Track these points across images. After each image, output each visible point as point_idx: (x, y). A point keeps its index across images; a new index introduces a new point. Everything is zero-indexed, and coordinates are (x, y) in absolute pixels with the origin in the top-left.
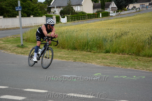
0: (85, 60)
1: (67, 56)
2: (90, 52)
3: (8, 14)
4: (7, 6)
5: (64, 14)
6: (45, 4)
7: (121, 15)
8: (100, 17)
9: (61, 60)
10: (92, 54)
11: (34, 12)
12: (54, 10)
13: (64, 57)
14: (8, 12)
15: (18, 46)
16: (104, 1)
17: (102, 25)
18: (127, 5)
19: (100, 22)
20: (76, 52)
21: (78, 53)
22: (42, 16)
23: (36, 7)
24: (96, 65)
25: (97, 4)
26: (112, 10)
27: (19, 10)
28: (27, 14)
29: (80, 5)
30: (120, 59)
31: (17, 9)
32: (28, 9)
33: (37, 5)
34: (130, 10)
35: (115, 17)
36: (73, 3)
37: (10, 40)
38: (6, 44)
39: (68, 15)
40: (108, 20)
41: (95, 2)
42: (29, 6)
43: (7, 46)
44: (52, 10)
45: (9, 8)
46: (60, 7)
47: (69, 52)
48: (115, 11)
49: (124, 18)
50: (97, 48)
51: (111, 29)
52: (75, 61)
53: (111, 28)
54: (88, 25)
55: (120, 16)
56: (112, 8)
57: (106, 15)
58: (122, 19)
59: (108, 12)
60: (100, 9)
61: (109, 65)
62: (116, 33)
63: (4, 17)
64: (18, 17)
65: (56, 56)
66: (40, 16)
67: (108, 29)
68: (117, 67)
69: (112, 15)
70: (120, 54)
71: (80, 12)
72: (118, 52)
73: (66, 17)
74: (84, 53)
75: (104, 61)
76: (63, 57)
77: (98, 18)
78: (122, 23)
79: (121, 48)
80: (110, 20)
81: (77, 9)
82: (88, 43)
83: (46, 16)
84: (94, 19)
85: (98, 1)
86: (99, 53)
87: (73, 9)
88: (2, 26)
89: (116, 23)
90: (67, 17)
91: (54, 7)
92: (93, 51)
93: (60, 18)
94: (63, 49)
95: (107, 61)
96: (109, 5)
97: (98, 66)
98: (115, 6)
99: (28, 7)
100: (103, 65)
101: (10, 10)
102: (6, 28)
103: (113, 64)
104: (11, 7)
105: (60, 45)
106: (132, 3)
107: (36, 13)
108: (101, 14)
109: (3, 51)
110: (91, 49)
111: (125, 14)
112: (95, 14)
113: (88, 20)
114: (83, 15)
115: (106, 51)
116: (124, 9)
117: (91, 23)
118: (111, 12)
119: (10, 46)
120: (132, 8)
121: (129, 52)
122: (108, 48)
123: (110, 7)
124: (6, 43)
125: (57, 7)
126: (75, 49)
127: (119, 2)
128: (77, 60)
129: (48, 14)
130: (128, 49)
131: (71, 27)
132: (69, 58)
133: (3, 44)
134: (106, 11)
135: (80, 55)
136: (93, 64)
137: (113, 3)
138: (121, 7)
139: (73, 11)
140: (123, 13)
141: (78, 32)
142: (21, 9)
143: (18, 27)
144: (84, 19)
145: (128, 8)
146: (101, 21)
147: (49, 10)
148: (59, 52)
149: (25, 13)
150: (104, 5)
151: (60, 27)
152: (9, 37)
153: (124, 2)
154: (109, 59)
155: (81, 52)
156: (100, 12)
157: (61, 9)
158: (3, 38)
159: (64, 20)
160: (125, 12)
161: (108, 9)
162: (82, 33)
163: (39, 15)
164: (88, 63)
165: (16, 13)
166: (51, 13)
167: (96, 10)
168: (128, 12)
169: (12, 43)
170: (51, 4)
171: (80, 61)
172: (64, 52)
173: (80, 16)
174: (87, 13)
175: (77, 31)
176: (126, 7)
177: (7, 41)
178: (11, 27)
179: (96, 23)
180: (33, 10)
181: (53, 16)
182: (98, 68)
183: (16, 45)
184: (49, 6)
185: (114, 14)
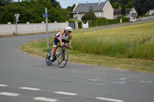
0: (109, 65)
1: (91, 60)
2: (114, 57)
3: (34, 20)
4: (33, 13)
5: (85, 20)
6: (67, 10)
7: (141, 20)
8: (120, 23)
9: (85, 64)
10: (115, 59)
11: (57, 18)
12: (76, 16)
13: (89, 61)
14: (34, 18)
15: (44, 50)
16: (124, 8)
17: (124, 30)
18: (147, 11)
19: (120, 28)
20: (99, 56)
21: (102, 57)
22: (65, 22)
23: (60, 13)
24: (120, 69)
25: (117, 10)
26: (132, 16)
27: (46, 17)
28: (51, 19)
29: (101, 11)
30: (144, 64)
31: (44, 15)
32: (52, 16)
33: (61, 11)
34: (150, 16)
35: (136, 23)
36: (94, 9)
37: (36, 45)
38: (33, 49)
39: (89, 21)
40: (129, 25)
41: (115, 9)
42: (53, 12)
43: (34, 51)
44: (74, 16)
45: (35, 15)
46: (82, 13)
47: (93, 57)
48: (135, 17)
49: (145, 24)
50: (120, 53)
51: (133, 35)
52: (99, 65)
53: (132, 33)
54: (109, 30)
55: (140, 22)
56: (132, 13)
57: (127, 20)
58: (142, 24)
59: (128, 18)
60: (121, 15)
61: (133, 70)
62: (138, 39)
63: (31, 23)
64: (43, 22)
65: (81, 60)
66: (63, 22)
67: (130, 35)
68: (141, 72)
69: (132, 20)
70: (144, 59)
71: (101, 18)
72: (141, 57)
73: (87, 23)
74: (108, 57)
75: (128, 65)
76: (87, 61)
77: (118, 24)
78: (143, 28)
79: (144, 53)
80: (130, 25)
81: (98, 15)
82: (111, 48)
83: (69, 22)
84: (114, 24)
85: (119, 8)
86: (122, 58)
87: (94, 15)
88: (28, 31)
89: (137, 28)
90: (89, 22)
91: (76, 13)
92: (116, 56)
93: (82, 23)
94: (86, 53)
95: (131, 66)
96: (129, 11)
97: (123, 70)
98: (135, 12)
99: (52, 14)
100: (127, 70)
101: (36, 16)
102: (31, 33)
103: (137, 69)
104: (36, 14)
105: (84, 50)
106: (152, 10)
107: (59, 19)
108: (121, 20)
109: (30, 55)
110: (114, 54)
111: (145, 20)
112: (116, 20)
113: (109, 25)
114: (104, 21)
115: (130, 56)
116: (144, 15)
117: (111, 28)
118: (131, 18)
119: (36, 50)
120: (152, 14)
121: (153, 58)
122: (131, 54)
123: (131, 13)
124: (32, 47)
125: (79, 13)
126: (98, 53)
127: (140, 8)
128: (101, 64)
129: (71, 20)
130: (151, 55)
131: (93, 32)
132: (93, 62)
133: (30, 48)
134: (126, 17)
135: (104, 59)
136: (117, 68)
137: (133, 9)
138: (141, 13)
139: (95, 17)
140: (143, 18)
141: (101, 37)
142: (47, 16)
143: (43, 32)
144: (105, 25)
145: (148, 14)
146: (122, 26)
147: (72, 15)
148: (83, 57)
149: (49, 19)
150: (125, 11)
151: (82, 32)
152: (35, 41)
153: (144, 8)
154: (133, 64)
155: (105, 57)
156: (120, 17)
157: (83, 15)
158: (29, 43)
159: (85, 26)
160: (146, 18)
161: (128, 15)
162: (104, 38)
163: (62, 20)
164: (112, 68)
165: (41, 19)
166: (73, 19)
167: (116, 16)
168: (148, 18)
169: (39, 47)
170: (74, 10)
171: (105, 65)
172: (88, 56)
173: (101, 21)
174: (108, 18)
175: (99, 37)
176: (146, 13)
177: (34, 45)
178: (37, 32)
179: (117, 28)
180: (56, 16)
181: (75, 22)
182: (123, 72)
183: (42, 49)
184: (71, 12)
185: (134, 20)
